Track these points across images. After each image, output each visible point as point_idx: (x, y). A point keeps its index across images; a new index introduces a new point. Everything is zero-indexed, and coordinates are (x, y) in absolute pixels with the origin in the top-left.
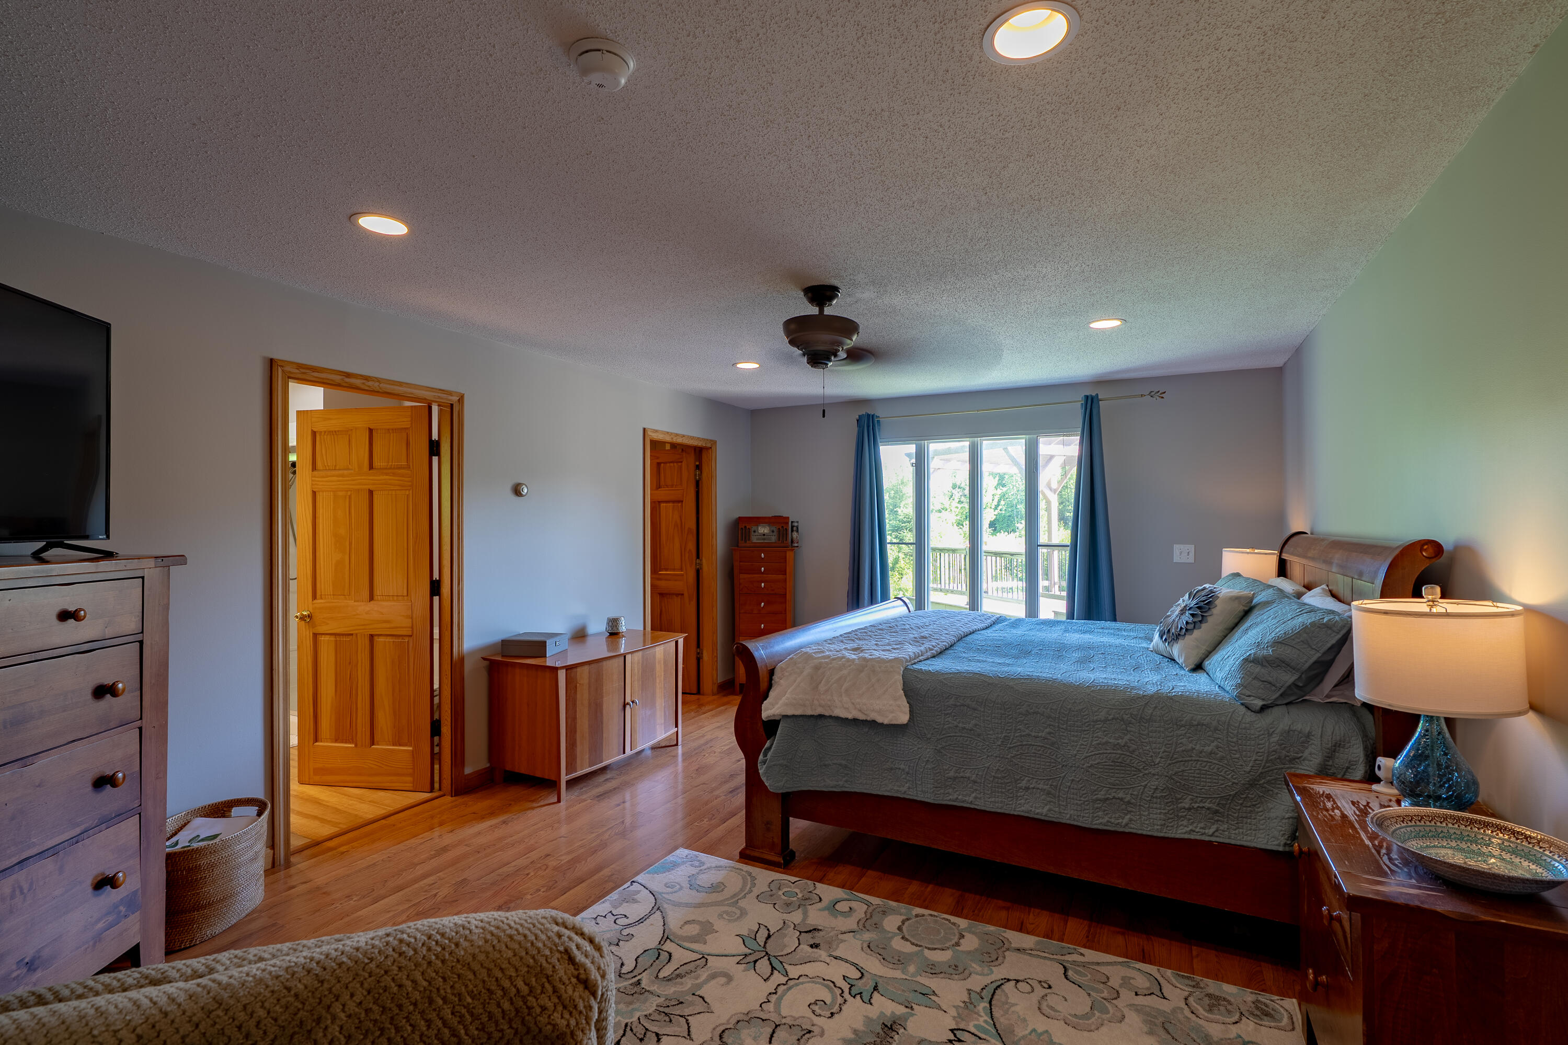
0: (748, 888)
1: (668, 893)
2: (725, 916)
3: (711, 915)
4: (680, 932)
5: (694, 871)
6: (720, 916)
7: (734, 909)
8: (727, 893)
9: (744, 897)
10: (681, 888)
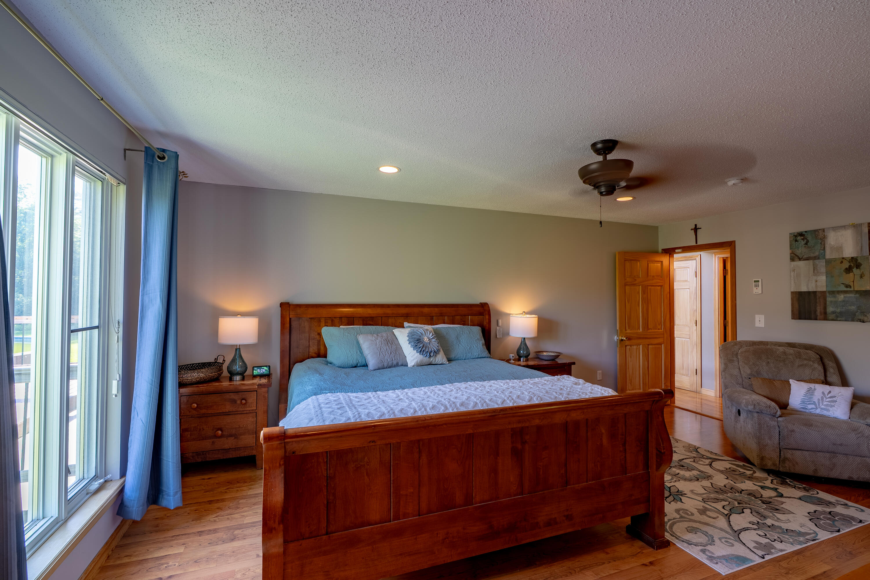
0: (670, 522)
1: (731, 539)
2: (690, 514)
3: (697, 516)
4: (718, 515)
5: (709, 547)
6: (692, 514)
7: (683, 515)
8: (686, 524)
9: (674, 519)
10: (720, 539)
